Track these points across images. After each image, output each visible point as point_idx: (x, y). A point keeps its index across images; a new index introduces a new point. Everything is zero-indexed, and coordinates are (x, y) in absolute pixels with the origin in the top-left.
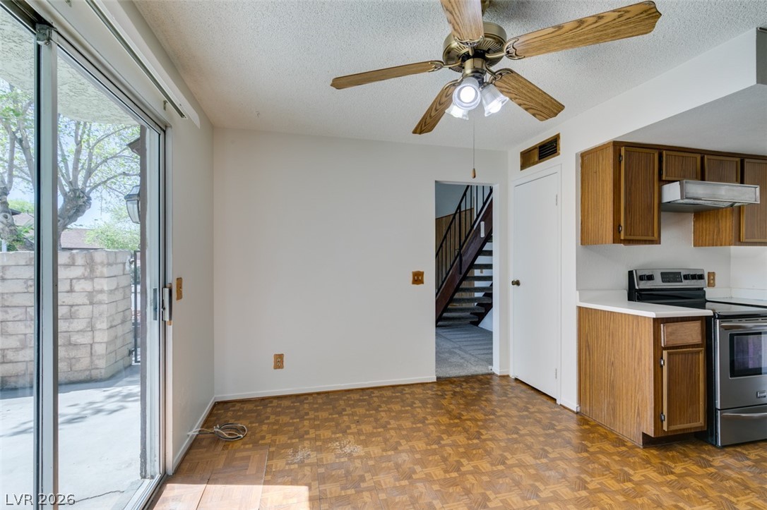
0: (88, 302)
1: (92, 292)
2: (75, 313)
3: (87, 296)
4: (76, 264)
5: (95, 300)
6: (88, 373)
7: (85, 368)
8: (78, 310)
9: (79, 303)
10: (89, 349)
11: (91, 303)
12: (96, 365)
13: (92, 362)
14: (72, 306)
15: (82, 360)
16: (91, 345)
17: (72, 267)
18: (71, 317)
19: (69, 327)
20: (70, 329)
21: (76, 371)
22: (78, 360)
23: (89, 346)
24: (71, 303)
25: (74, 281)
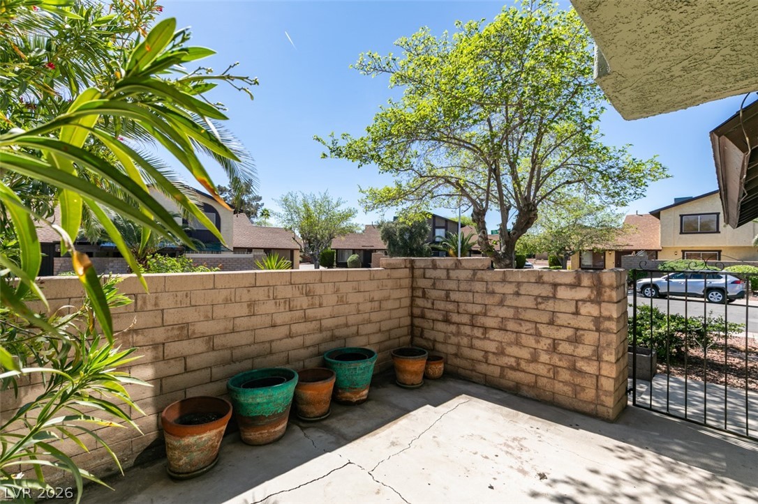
0: (594, 328)
1: (599, 318)
2: (580, 337)
3: (592, 321)
4: (582, 285)
5: (602, 328)
6: (593, 406)
7: (590, 400)
8: (583, 335)
9: (584, 327)
10: (595, 380)
11: (598, 330)
12: (603, 401)
13: (598, 396)
14: (577, 329)
15: (587, 391)
16: (597, 377)
17: (578, 288)
18: (576, 342)
19: (574, 351)
20: (575, 354)
21: (581, 400)
22: (583, 389)
23: (595, 377)
24: (576, 326)
25: (580, 303)
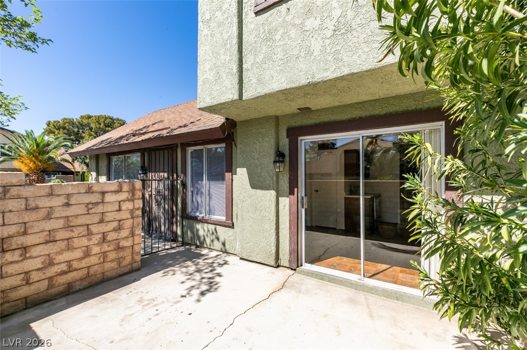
0: (130, 217)
1: (133, 210)
2: (122, 225)
3: (129, 212)
4: (123, 190)
5: (135, 215)
6: (130, 266)
7: (128, 263)
8: (124, 223)
9: (124, 218)
10: (131, 249)
11: (132, 218)
12: (136, 260)
13: (133, 258)
14: (120, 221)
15: (126, 258)
16: (132, 246)
17: (120, 193)
18: (120, 229)
19: (118, 236)
20: (119, 238)
21: (123, 267)
22: (124, 258)
23: (131, 247)
24: (119, 219)
25: (122, 203)
